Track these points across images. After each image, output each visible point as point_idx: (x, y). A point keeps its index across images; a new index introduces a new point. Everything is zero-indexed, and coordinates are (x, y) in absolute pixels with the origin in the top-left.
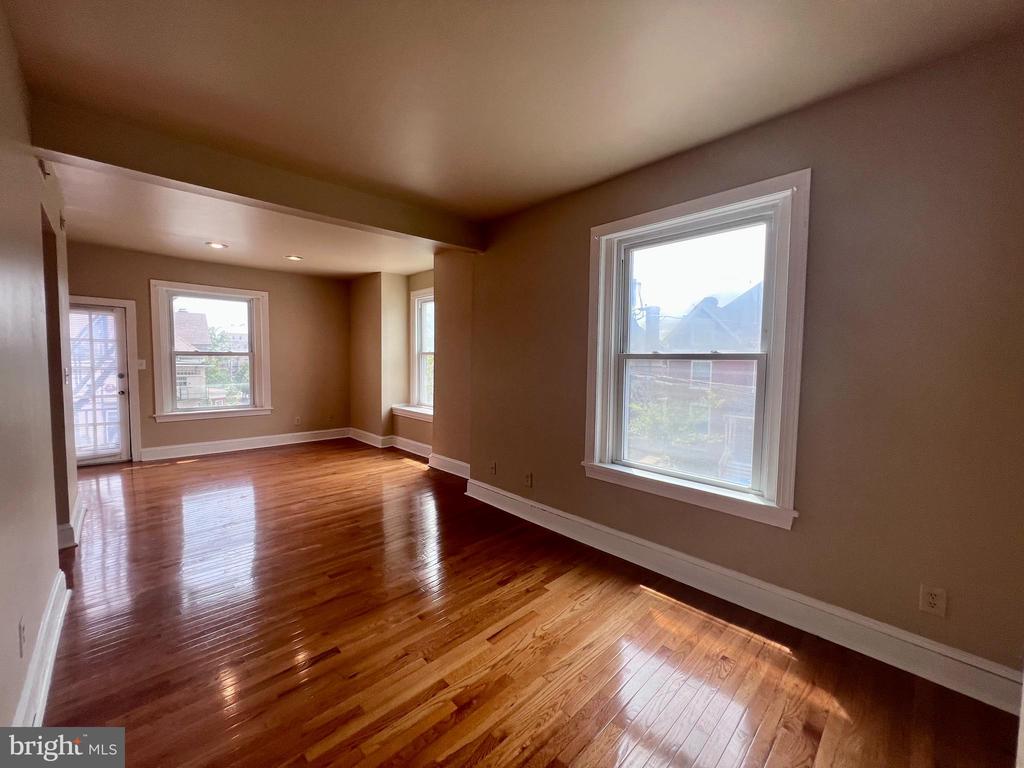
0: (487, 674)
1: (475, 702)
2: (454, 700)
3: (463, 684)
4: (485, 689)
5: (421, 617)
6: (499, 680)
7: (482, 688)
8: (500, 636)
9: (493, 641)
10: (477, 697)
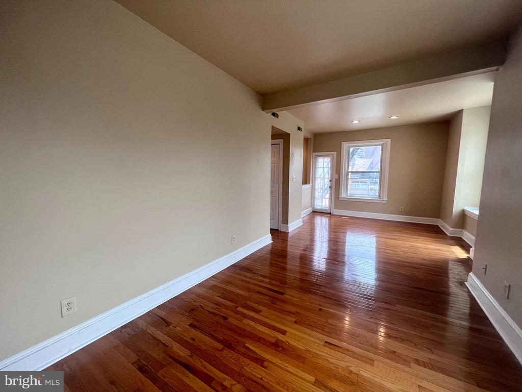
0: (301, 350)
1: (280, 349)
2: (278, 340)
3: (288, 340)
4: (291, 351)
5: (320, 310)
6: (300, 356)
7: (290, 349)
8: (336, 348)
9: (327, 345)
10: (283, 348)
